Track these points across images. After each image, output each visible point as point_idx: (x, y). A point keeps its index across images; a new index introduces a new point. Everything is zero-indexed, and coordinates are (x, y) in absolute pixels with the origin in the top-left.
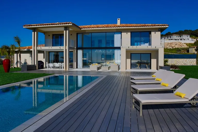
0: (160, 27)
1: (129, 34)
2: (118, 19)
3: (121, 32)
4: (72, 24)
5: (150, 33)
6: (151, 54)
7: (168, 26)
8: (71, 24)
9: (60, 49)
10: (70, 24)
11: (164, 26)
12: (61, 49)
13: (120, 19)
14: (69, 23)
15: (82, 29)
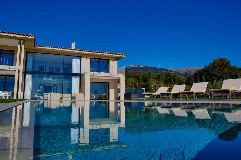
0: (119, 55)
1: (89, 60)
2: (72, 42)
3: (81, 57)
4: (34, 37)
5: (108, 61)
6: (108, 83)
7: (125, 56)
8: (32, 36)
9: (8, 69)
10: (30, 37)
11: (122, 56)
12: (10, 69)
13: (74, 43)
14: (30, 35)
15: (37, 47)
